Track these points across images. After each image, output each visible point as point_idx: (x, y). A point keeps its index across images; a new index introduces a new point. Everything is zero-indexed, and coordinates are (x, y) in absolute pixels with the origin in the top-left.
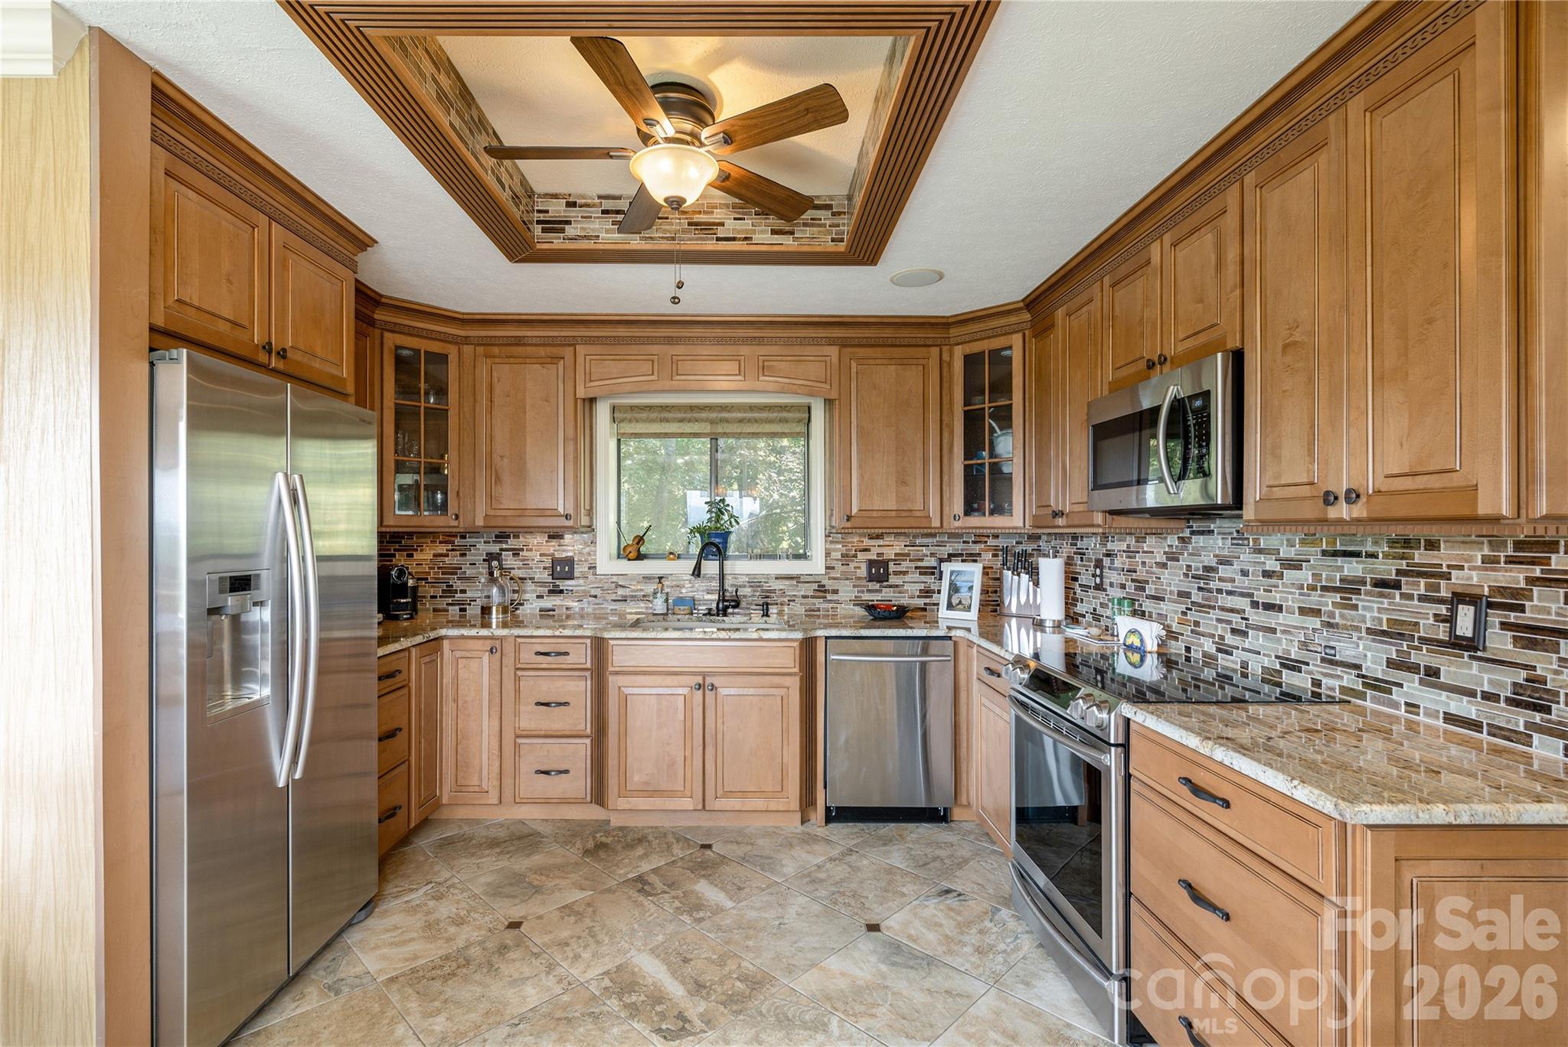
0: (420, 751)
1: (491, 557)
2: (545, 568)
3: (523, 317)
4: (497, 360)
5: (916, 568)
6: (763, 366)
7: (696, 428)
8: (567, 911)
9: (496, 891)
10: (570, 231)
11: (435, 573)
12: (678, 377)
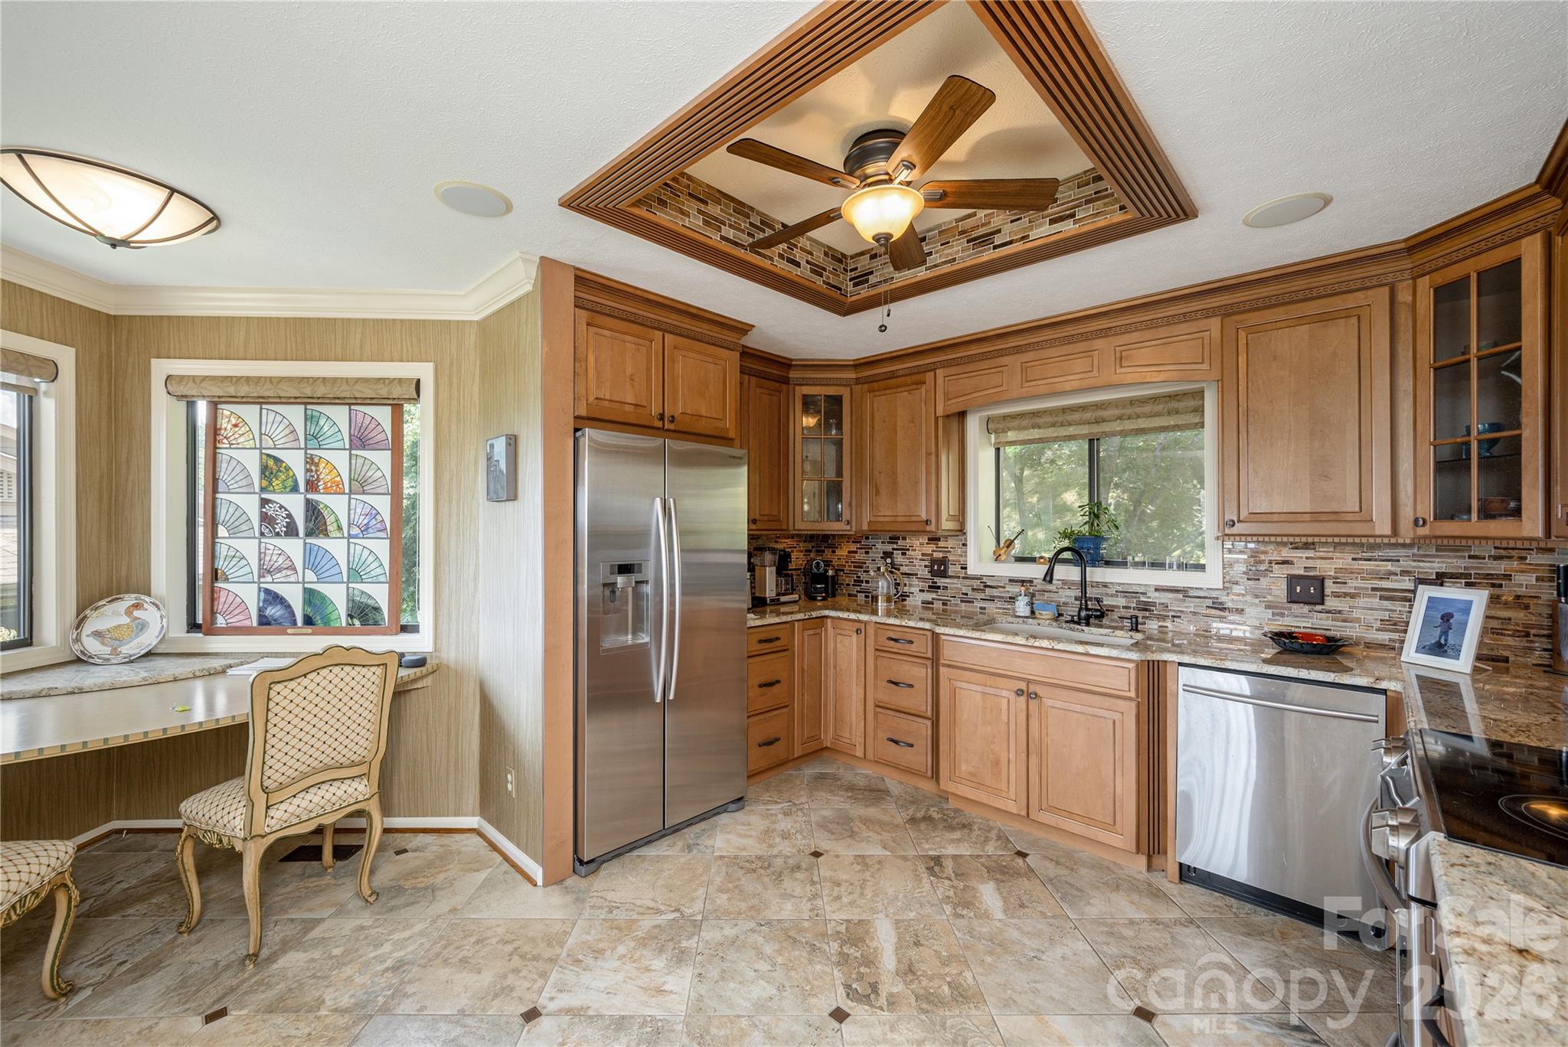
0: (803, 701)
1: (887, 555)
2: (926, 566)
3: (894, 354)
4: (877, 393)
5: (1373, 589)
6: (1121, 358)
7: (1072, 430)
8: (860, 860)
9: (824, 825)
10: (872, 279)
11: (850, 566)
12: (1027, 384)
